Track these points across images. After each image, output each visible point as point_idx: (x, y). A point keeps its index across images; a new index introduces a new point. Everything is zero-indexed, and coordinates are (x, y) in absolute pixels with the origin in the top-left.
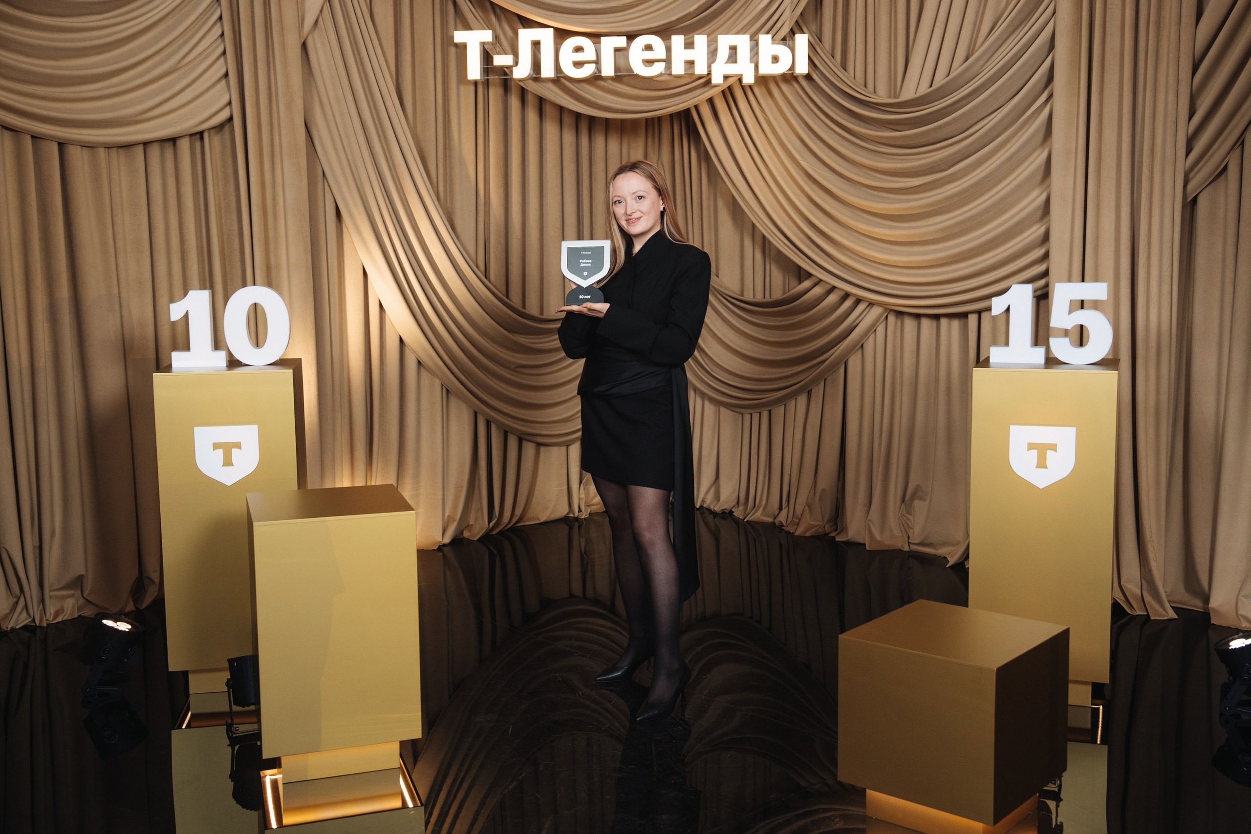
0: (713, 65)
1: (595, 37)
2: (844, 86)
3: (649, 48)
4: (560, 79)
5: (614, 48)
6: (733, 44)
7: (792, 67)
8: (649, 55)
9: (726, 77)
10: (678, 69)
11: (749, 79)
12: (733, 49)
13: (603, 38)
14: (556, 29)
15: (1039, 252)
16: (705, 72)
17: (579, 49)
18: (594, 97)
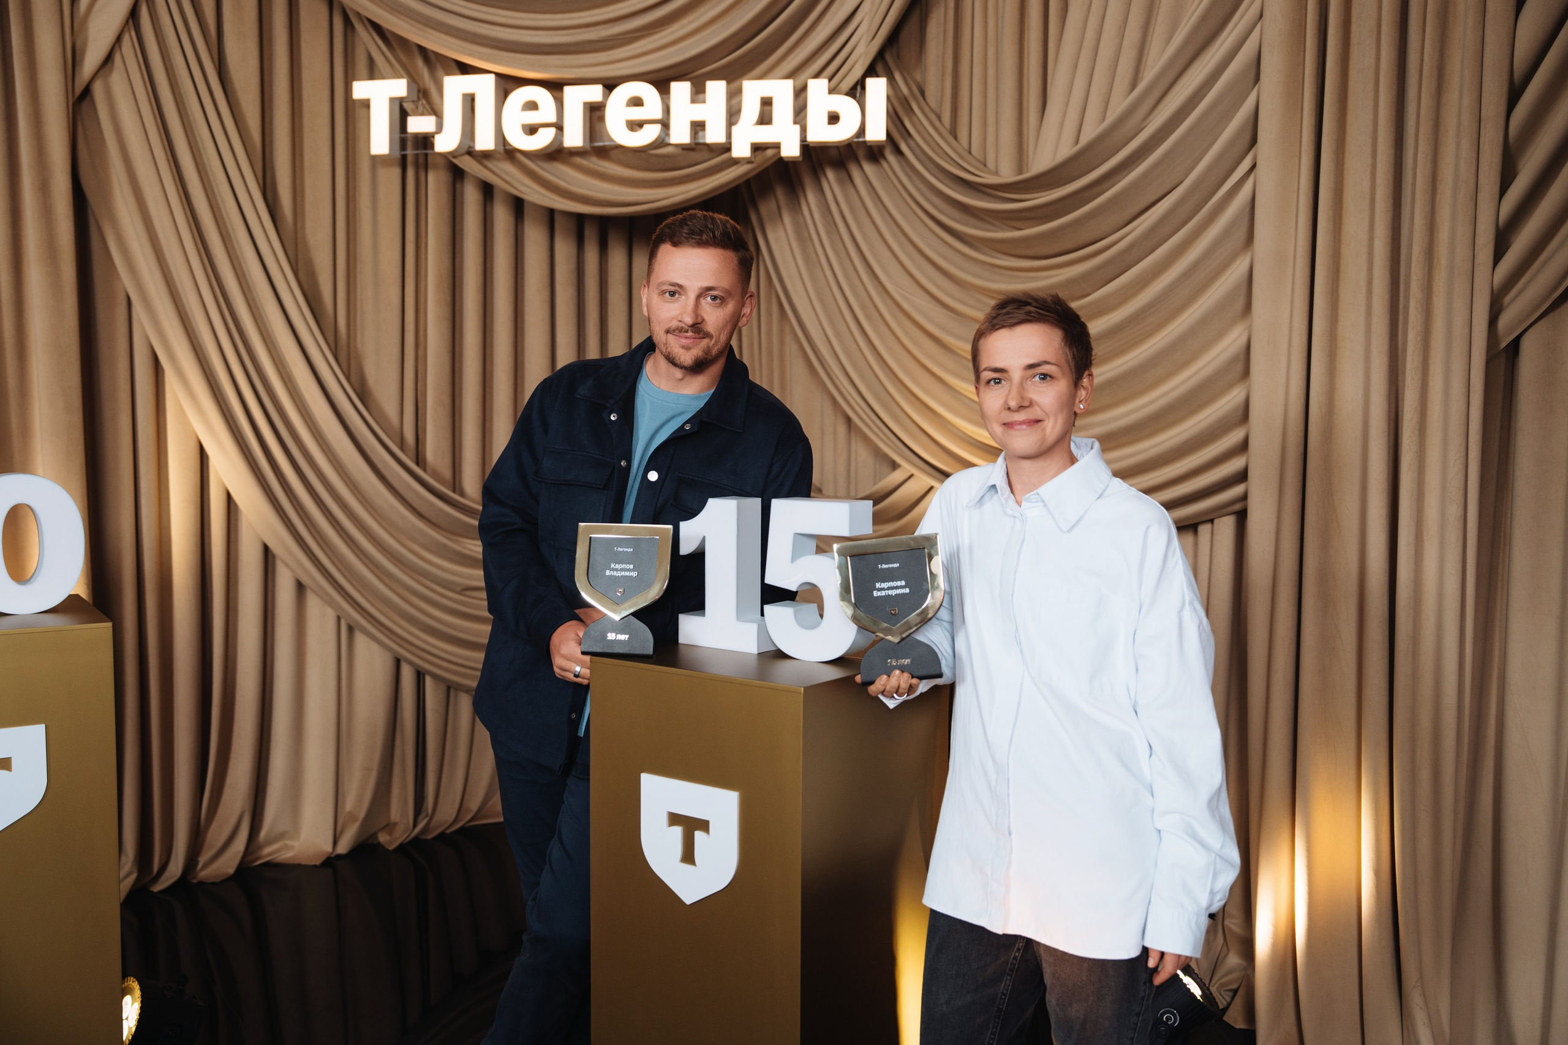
0: (734, 129)
1: (555, 87)
2: (946, 162)
3: (637, 102)
4: (510, 153)
5: (585, 104)
6: (766, 94)
7: (862, 131)
8: (637, 113)
9: (757, 148)
10: (680, 135)
11: (791, 150)
12: (767, 103)
13: (567, 89)
14: (498, 75)
15: (1235, 437)
16: (721, 139)
17: (532, 106)
18: (565, 181)
